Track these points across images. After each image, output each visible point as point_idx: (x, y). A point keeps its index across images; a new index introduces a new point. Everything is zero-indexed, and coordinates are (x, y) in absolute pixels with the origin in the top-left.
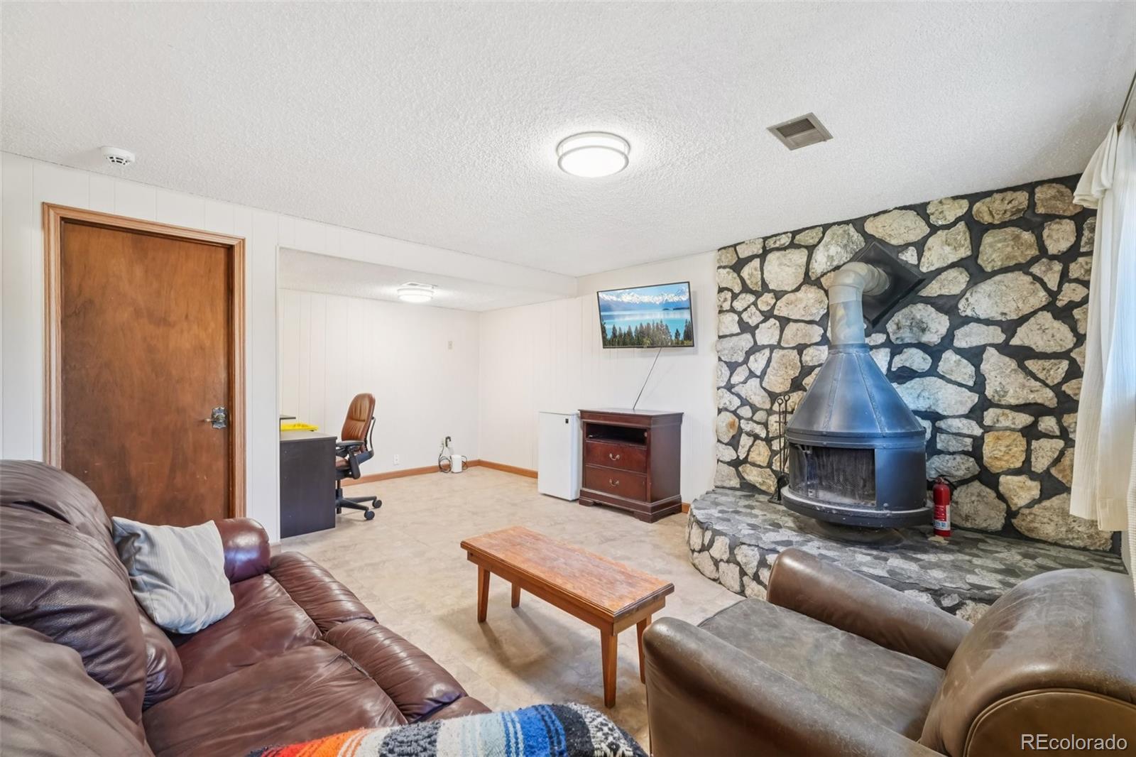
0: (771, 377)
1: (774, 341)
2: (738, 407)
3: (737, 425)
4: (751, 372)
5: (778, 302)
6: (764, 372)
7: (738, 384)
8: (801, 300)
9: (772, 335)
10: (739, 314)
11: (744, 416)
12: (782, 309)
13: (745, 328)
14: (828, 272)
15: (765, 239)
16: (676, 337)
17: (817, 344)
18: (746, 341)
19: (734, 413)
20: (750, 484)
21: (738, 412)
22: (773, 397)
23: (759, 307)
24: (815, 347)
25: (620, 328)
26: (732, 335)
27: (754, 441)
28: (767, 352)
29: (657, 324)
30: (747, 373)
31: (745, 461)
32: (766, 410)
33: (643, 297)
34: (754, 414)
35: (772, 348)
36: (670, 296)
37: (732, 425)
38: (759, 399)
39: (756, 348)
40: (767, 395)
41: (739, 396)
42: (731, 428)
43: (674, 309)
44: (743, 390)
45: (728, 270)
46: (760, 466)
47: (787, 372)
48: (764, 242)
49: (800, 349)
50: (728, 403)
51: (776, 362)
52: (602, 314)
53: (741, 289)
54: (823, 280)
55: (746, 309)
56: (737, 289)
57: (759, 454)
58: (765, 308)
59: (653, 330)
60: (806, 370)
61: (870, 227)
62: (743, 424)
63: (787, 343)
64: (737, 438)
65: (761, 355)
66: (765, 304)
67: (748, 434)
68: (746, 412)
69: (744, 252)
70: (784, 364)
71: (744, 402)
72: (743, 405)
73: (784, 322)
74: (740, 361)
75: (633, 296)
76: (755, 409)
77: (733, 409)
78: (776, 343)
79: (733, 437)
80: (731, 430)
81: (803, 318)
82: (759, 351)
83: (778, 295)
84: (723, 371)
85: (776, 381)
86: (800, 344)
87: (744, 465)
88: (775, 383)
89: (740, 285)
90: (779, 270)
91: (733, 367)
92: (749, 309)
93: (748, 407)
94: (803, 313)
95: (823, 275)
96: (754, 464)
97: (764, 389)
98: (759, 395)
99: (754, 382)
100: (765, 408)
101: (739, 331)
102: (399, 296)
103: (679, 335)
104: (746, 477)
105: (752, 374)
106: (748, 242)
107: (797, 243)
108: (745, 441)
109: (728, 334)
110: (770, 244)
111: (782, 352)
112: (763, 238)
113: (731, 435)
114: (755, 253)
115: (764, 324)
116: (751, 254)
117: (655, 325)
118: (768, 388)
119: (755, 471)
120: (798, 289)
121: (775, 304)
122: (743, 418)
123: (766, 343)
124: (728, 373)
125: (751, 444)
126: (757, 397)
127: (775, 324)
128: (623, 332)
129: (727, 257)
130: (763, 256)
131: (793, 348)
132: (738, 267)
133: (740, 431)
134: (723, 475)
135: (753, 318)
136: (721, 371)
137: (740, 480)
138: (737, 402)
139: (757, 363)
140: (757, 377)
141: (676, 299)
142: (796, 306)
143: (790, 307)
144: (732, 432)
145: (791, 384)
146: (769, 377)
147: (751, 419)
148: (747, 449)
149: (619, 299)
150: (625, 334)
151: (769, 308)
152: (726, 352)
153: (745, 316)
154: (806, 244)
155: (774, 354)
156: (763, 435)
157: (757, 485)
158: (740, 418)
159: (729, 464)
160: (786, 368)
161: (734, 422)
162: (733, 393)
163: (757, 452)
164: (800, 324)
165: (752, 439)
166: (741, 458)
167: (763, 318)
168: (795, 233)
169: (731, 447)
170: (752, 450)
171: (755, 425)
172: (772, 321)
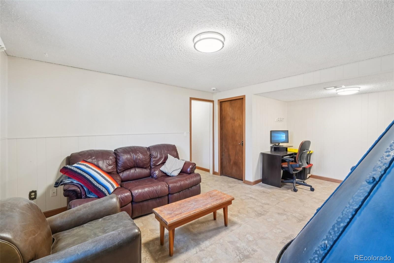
102: (337, 93)
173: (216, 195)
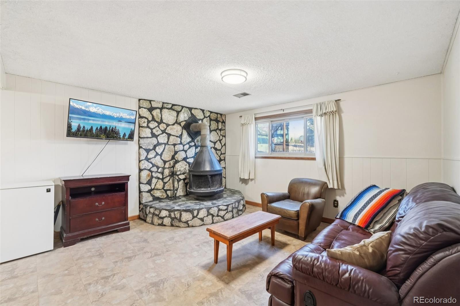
0: (165, 155)
1: (166, 142)
2: (151, 168)
3: (151, 174)
4: (157, 153)
5: (168, 128)
6: (162, 153)
7: (152, 158)
8: (175, 129)
9: (164, 139)
10: (152, 129)
11: (154, 171)
12: (169, 131)
13: (154, 135)
14: (183, 121)
15: (163, 103)
16: (123, 137)
17: (179, 144)
18: (154, 141)
19: (149, 170)
20: (157, 197)
21: (151, 169)
22: (165, 162)
23: (160, 128)
24: (179, 145)
25: (84, 127)
26: (147, 138)
27: (158, 180)
28: (164, 145)
29: (113, 128)
30: (155, 153)
31: (154, 189)
32: (162, 168)
33: (106, 112)
34: (158, 169)
35: (165, 144)
36: (124, 115)
37: (148, 175)
38: (160, 164)
39: (158, 144)
40: (163, 162)
41: (151, 163)
42: (148, 177)
43: (125, 122)
44: (153, 161)
45: (146, 110)
46: (160, 189)
47: (170, 153)
48: (163, 104)
49: (174, 145)
50: (147, 166)
51: (167, 150)
52: (70, 115)
53: (152, 119)
54: (181, 123)
55: (154, 128)
56: (150, 119)
57: (160, 185)
58: (163, 129)
59: (109, 131)
60: (176, 153)
61: (193, 111)
62: (154, 174)
63: (171, 143)
64: (151, 180)
65: (161, 147)
66: (163, 127)
67: (156, 178)
68: (154, 169)
69: (154, 105)
70: (169, 150)
71: (154, 165)
72: (153, 166)
73: (169, 135)
74: (151, 149)
75: (98, 109)
76: (158, 168)
77: (149, 168)
78: (166, 143)
79: (149, 180)
80: (148, 178)
81: (176, 135)
82: (160, 145)
83: (168, 125)
84: (144, 153)
85: (167, 157)
86: (174, 144)
87: (153, 191)
88: (166, 157)
89: (152, 117)
90: (169, 116)
91: (148, 151)
92: (156, 128)
93: (155, 167)
94: (176, 133)
95: (182, 122)
96: (157, 189)
97: (162, 160)
98: (160, 162)
99: (158, 157)
100: (162, 167)
101: (151, 136)
103: (125, 136)
104: (155, 195)
105: (157, 154)
106: (156, 101)
107: (173, 108)
108: (154, 181)
109: (145, 137)
110: (165, 105)
111: (169, 146)
112: (163, 102)
113: (148, 180)
114: (159, 107)
115: (161, 135)
116: (157, 106)
117: (111, 128)
118: (164, 159)
119: (158, 192)
120: (173, 125)
121: (166, 128)
122: (153, 172)
123: (162, 142)
124: (146, 154)
125: (156, 181)
126: (159, 163)
127: (166, 136)
128: (86, 129)
129: (146, 104)
130: (161, 109)
131: (172, 145)
132: (151, 110)
133: (152, 177)
134: (146, 197)
135: (157, 132)
136: (143, 153)
137: (153, 197)
138: (151, 165)
139: (159, 150)
140: (159, 155)
141: (128, 117)
142: (173, 130)
143: (172, 130)
144: (149, 178)
145: (172, 157)
146: (164, 155)
147: (157, 172)
148: (155, 184)
149: (86, 109)
150: (87, 130)
151: (164, 129)
152: (145, 144)
153: (154, 131)
154: (177, 110)
155: (166, 147)
156: (161, 177)
157: (160, 197)
158: (152, 172)
159: (147, 192)
160: (170, 152)
161: (149, 174)
162: (149, 162)
163: (159, 184)
164: (175, 137)
165: (157, 179)
166: (153, 188)
167: (162, 133)
168: (173, 105)
169: (148, 185)
170: (157, 184)
171: (158, 174)
172: (165, 134)
173: (227, 229)
